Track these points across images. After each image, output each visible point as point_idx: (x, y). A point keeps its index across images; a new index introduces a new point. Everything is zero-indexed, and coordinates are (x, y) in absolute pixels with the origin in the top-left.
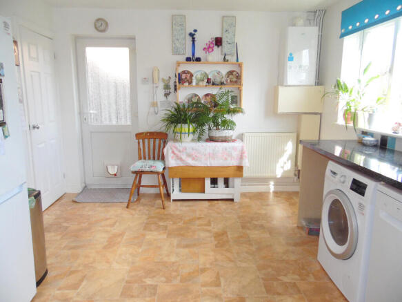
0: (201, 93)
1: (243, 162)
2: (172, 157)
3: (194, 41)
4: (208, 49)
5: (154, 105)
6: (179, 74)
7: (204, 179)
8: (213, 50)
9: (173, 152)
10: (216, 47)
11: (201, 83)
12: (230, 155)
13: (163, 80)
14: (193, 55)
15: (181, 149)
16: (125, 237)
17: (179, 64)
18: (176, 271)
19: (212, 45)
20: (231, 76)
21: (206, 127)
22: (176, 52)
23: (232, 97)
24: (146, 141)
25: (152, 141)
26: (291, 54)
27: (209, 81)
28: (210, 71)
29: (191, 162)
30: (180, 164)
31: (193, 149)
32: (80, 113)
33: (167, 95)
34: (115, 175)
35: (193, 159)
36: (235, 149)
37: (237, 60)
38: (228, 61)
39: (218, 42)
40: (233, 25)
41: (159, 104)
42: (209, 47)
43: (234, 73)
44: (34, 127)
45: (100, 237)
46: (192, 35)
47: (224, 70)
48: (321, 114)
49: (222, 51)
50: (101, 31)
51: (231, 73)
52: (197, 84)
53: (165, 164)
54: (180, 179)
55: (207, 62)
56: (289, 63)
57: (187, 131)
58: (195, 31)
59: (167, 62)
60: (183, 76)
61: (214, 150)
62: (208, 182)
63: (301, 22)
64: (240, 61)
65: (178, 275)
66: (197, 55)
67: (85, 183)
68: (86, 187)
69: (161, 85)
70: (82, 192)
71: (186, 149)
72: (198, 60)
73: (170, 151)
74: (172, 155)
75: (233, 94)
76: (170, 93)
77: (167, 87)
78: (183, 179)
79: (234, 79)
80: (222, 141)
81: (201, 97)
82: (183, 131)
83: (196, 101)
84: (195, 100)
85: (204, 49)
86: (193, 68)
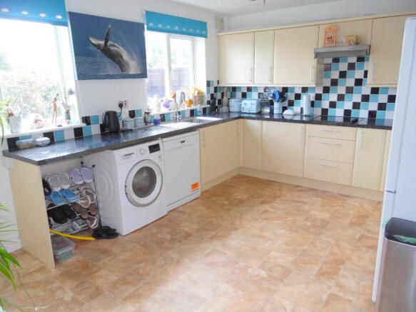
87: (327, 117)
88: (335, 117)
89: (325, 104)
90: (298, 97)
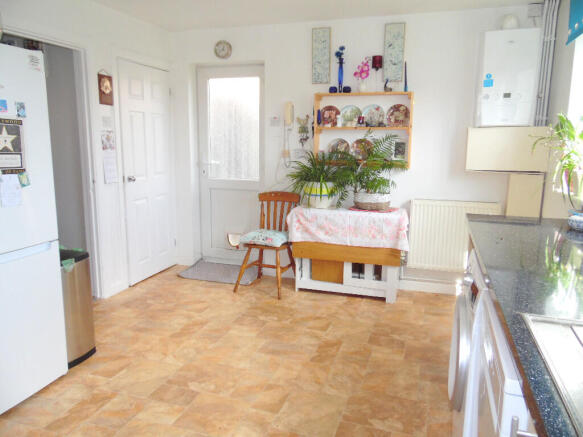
0: (351, 138)
1: (400, 243)
2: (298, 229)
3: (341, 62)
4: (361, 73)
5: (285, 154)
6: (319, 111)
7: (342, 263)
8: (368, 75)
9: (299, 221)
10: (372, 71)
11: (349, 125)
12: (380, 231)
13: (299, 120)
14: (340, 83)
15: (309, 218)
16: (205, 327)
17: (319, 97)
18: (235, 381)
19: (366, 68)
20: (396, 113)
21: (350, 189)
22: (316, 80)
23: (397, 144)
24: (272, 203)
25: (279, 204)
26: (489, 76)
27: (361, 120)
28: (365, 106)
29: (323, 237)
30: (308, 238)
31: (326, 219)
32: (199, 164)
33: (303, 140)
34: (237, 247)
35: (327, 233)
36: (388, 222)
37: (406, 89)
38: (391, 90)
39: (377, 62)
40: (401, 36)
41: (291, 152)
42: (362, 71)
43: (402, 108)
44: (130, 179)
45: (177, 322)
46: (339, 55)
47: (386, 104)
48: (545, 174)
49: (383, 76)
50: (223, 57)
51: (396, 108)
52: (344, 125)
53: (288, 238)
54: (311, 260)
55: (360, 94)
56: (485, 90)
57: (319, 193)
58: (342, 48)
59: (304, 95)
60: (327, 114)
61: (356, 223)
62: (348, 269)
63: (512, 22)
64: (409, 89)
65: (233, 387)
66: (345, 84)
67: (202, 254)
68: (202, 259)
69: (296, 127)
70: (193, 266)
71: (316, 218)
72: (347, 90)
73: (295, 219)
74: (297, 224)
75: (398, 140)
76: (308, 138)
77: (303, 130)
78: (315, 260)
79: (401, 118)
80: (372, 210)
81: (350, 144)
82: (314, 193)
83: (342, 150)
84: (342, 148)
85: (355, 74)
86: (340, 102)
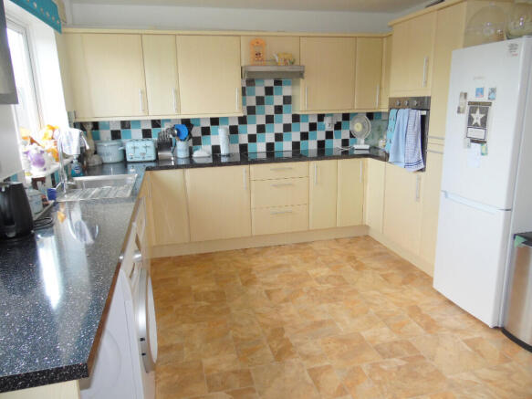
87: (247, 154)
88: (256, 153)
89: (244, 139)
90: (206, 131)
